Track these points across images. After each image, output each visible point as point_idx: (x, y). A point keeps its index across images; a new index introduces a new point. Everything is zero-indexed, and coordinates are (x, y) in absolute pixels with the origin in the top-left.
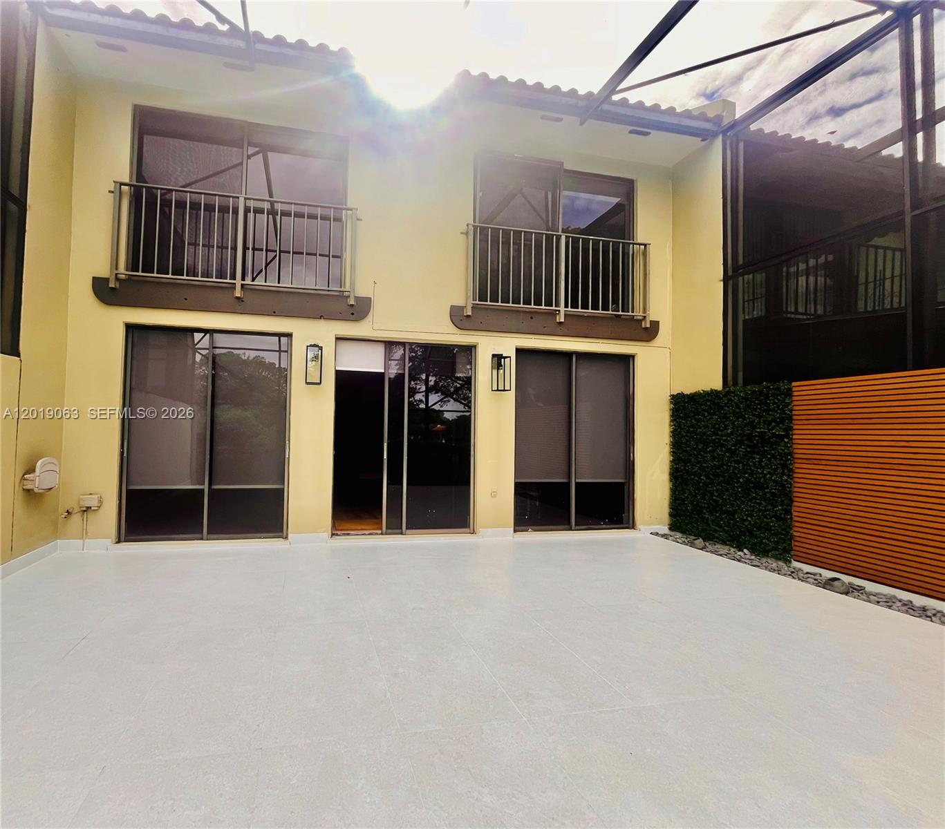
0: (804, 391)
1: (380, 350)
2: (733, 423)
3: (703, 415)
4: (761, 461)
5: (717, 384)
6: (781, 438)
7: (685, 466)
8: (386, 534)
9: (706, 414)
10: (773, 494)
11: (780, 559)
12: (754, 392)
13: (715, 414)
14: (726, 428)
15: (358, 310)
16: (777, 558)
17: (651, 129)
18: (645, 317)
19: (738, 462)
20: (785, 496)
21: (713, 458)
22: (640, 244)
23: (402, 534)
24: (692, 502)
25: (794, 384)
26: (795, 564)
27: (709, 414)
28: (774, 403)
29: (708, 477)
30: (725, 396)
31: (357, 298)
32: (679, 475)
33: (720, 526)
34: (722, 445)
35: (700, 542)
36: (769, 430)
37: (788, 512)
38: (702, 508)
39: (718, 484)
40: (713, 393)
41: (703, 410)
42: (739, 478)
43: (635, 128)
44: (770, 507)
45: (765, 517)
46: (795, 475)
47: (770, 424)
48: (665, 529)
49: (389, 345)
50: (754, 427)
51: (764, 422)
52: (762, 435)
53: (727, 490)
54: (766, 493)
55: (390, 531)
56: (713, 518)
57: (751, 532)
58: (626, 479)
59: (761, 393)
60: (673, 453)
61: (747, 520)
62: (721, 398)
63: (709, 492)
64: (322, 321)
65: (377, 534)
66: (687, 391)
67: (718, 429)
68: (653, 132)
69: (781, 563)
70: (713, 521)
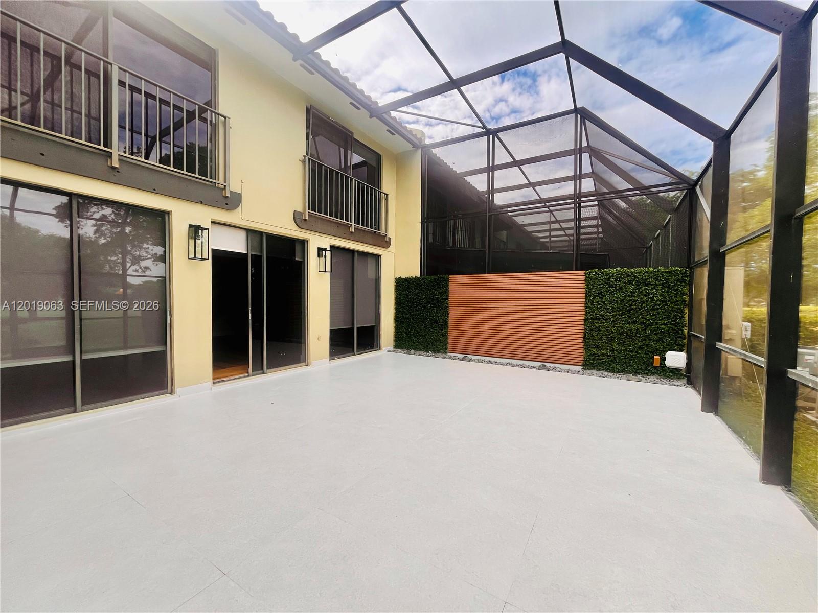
0: (454, 280)
1: (242, 235)
2: (426, 293)
3: (412, 289)
4: (437, 311)
5: (417, 274)
6: (445, 300)
7: (402, 315)
8: (252, 376)
9: (413, 289)
10: (442, 325)
11: (443, 353)
12: (435, 279)
13: (417, 288)
14: (422, 296)
15: (231, 202)
16: (442, 353)
17: (397, 133)
18: (386, 235)
19: (427, 312)
20: (445, 325)
21: (416, 310)
22: (385, 194)
23: (264, 373)
24: (406, 333)
25: (450, 276)
26: (449, 354)
27: (415, 289)
28: (443, 285)
29: (413, 319)
30: (422, 280)
31: (231, 192)
32: (398, 320)
33: (419, 342)
34: (421, 304)
35: (412, 351)
36: (441, 296)
37: (447, 332)
38: (411, 335)
39: (418, 323)
40: (416, 277)
41: (412, 286)
42: (428, 319)
43: (390, 129)
44: (440, 331)
45: (438, 335)
46: (449, 316)
47: (441, 294)
48: (392, 348)
49: (250, 232)
50: (434, 295)
51: (439, 292)
52: (437, 299)
53: (422, 325)
54: (439, 325)
55: (255, 373)
56: (416, 339)
57: (432, 343)
58: (376, 323)
59: (438, 280)
60: (396, 309)
61: (431, 338)
62: (420, 281)
63: (415, 327)
64: (200, 205)
65: (245, 377)
66: (403, 277)
67: (419, 296)
68: (396, 135)
69: (444, 355)
70: (416, 341)
